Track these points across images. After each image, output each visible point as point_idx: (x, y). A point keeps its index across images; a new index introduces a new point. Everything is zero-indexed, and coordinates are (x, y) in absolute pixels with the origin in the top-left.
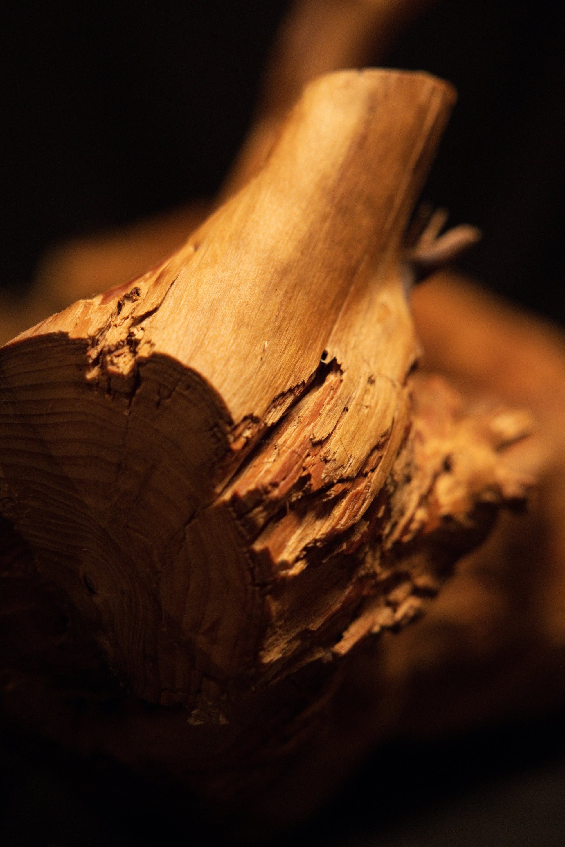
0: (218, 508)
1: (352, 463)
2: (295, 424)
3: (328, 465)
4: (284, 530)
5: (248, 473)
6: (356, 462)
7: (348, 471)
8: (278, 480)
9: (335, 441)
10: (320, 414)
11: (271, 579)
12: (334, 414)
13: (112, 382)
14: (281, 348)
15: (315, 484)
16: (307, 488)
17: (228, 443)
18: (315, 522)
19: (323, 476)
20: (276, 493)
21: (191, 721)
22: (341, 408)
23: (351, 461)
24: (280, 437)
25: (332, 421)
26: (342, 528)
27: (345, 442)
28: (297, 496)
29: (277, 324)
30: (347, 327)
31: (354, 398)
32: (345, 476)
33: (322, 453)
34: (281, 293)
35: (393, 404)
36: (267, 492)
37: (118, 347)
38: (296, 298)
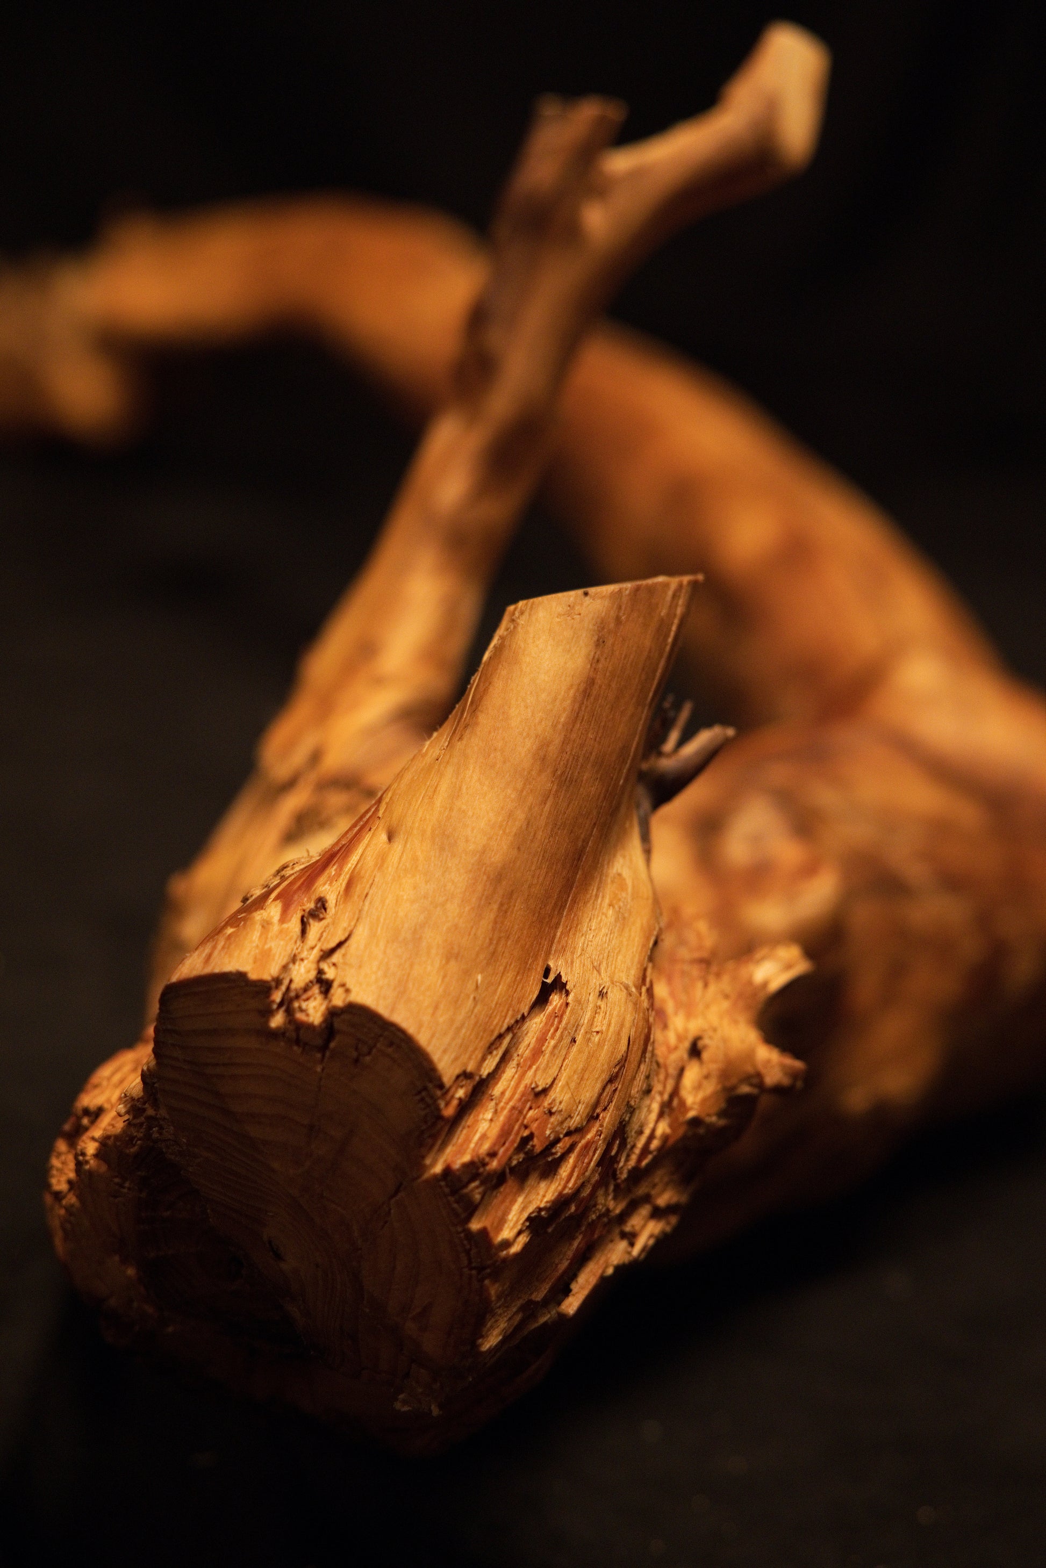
0: (427, 1181)
1: (582, 1110)
2: (514, 1066)
3: (552, 1119)
4: (503, 1201)
5: (460, 1136)
6: (586, 1107)
7: (576, 1121)
8: (496, 1148)
9: (561, 1086)
10: (542, 1052)
11: (489, 1262)
12: (559, 1052)
13: (302, 1032)
14: (496, 978)
15: (537, 1145)
16: (529, 1150)
17: (438, 1109)
18: (539, 1183)
19: (548, 1132)
20: (494, 1164)
21: (397, 1405)
22: (567, 1040)
23: (579, 1108)
24: (497, 1083)
25: (557, 1061)
26: (570, 1191)
27: (573, 1085)
28: (518, 1159)
29: (492, 948)
30: (573, 927)
31: (582, 1025)
32: (572, 1128)
33: (546, 1104)
34: (495, 907)
35: (629, 1018)
36: (484, 1164)
37: (306, 989)
38: (513, 910)
